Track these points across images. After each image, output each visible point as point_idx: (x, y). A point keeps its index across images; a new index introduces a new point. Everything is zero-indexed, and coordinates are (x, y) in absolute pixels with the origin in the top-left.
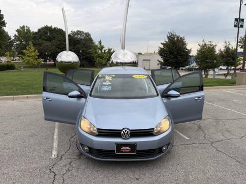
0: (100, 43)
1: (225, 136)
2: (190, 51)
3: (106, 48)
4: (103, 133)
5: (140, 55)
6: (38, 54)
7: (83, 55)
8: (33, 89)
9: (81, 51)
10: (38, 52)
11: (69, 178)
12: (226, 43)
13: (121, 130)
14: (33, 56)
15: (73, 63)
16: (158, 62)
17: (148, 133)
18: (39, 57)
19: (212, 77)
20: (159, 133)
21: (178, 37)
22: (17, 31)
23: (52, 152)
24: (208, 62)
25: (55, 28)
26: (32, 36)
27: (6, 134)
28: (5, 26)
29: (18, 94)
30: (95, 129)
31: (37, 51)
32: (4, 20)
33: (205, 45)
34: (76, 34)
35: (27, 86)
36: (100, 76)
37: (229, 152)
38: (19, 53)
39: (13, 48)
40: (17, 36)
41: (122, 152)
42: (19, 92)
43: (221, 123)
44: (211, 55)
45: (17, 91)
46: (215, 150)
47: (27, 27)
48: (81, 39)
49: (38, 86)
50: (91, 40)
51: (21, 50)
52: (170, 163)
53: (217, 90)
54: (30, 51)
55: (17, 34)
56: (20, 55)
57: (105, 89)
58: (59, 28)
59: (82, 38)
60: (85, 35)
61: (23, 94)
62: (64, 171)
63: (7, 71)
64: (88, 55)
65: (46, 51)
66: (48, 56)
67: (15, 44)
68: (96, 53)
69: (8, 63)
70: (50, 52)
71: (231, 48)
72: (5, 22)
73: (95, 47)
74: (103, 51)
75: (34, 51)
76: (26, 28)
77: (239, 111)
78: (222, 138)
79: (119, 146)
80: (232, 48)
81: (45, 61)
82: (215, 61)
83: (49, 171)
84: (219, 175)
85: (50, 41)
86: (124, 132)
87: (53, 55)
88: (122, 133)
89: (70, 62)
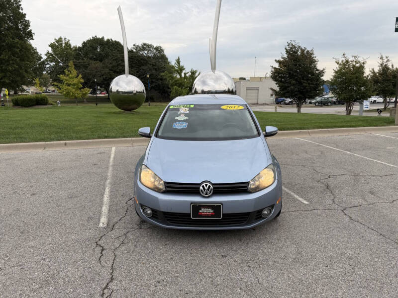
0: (178, 62)
1: (367, 199)
2: (322, 73)
3: (187, 70)
4: (172, 188)
5: (242, 81)
6: (82, 81)
7: (152, 82)
8: (74, 132)
9: (148, 76)
10: (83, 78)
11: (123, 253)
12: (382, 58)
13: (200, 185)
14: (74, 85)
15: (135, 94)
16: (271, 92)
17: (241, 188)
18: (85, 85)
19: (357, 114)
20: (257, 189)
21: (303, 51)
22: (50, 46)
23: (99, 219)
24: (351, 90)
25: (108, 40)
26: (73, 53)
27: (33, 194)
28: (33, 39)
29: (52, 140)
30: (162, 182)
31: (80, 76)
32: (30, 28)
33: (347, 62)
34: (140, 50)
35: (65, 128)
36: (171, 107)
37: (369, 222)
38: (54, 80)
39: (44, 73)
40: (51, 54)
41: (201, 216)
42: (53, 136)
43: (363, 180)
44: (357, 78)
45: (50, 134)
46: (347, 219)
47: (65, 39)
48: (149, 57)
49: (82, 128)
50: (164, 58)
51: (56, 76)
52: (275, 237)
53: (362, 133)
54: (70, 75)
55: (51, 51)
56: (55, 83)
57: (178, 126)
58: (114, 40)
59: (151, 55)
60: (155, 51)
61: (59, 140)
62: (117, 244)
63: (37, 107)
64: (160, 82)
65: (94, 77)
66: (98, 84)
67: (48, 66)
68: (172, 78)
69: (37, 95)
70: (102, 78)
71: (390, 67)
72: (33, 32)
73: (171, 69)
74: (183, 75)
75: (77, 77)
76: (64, 42)
77: (394, 164)
78: (361, 201)
79: (196, 207)
80: (393, 66)
81: (94, 92)
82: (363, 89)
83: (94, 245)
84: (350, 252)
85: (101, 61)
86: (203, 187)
87: (106, 82)
88: (201, 188)
89: (131, 92)
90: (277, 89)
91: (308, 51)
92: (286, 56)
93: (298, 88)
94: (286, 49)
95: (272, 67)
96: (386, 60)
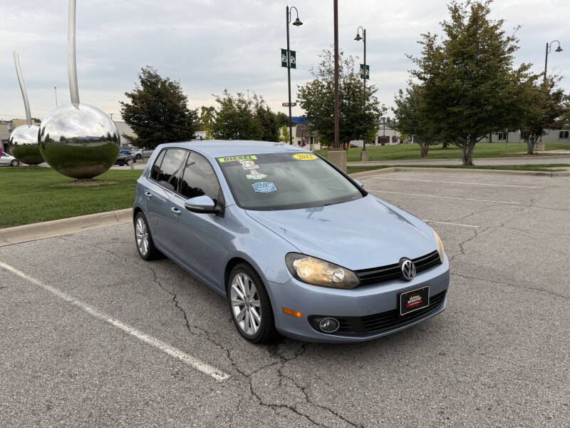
2: (194, 114)
4: (367, 278)
17: (435, 259)
21: (163, 83)
33: (230, 100)
41: (409, 309)
86: (405, 266)
90: (135, 136)
91: (170, 84)
92: (142, 89)
93: (167, 136)
94: (140, 77)
95: (122, 103)
96: (260, 100)
